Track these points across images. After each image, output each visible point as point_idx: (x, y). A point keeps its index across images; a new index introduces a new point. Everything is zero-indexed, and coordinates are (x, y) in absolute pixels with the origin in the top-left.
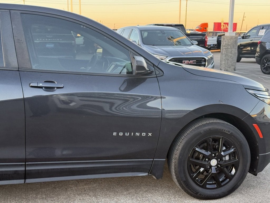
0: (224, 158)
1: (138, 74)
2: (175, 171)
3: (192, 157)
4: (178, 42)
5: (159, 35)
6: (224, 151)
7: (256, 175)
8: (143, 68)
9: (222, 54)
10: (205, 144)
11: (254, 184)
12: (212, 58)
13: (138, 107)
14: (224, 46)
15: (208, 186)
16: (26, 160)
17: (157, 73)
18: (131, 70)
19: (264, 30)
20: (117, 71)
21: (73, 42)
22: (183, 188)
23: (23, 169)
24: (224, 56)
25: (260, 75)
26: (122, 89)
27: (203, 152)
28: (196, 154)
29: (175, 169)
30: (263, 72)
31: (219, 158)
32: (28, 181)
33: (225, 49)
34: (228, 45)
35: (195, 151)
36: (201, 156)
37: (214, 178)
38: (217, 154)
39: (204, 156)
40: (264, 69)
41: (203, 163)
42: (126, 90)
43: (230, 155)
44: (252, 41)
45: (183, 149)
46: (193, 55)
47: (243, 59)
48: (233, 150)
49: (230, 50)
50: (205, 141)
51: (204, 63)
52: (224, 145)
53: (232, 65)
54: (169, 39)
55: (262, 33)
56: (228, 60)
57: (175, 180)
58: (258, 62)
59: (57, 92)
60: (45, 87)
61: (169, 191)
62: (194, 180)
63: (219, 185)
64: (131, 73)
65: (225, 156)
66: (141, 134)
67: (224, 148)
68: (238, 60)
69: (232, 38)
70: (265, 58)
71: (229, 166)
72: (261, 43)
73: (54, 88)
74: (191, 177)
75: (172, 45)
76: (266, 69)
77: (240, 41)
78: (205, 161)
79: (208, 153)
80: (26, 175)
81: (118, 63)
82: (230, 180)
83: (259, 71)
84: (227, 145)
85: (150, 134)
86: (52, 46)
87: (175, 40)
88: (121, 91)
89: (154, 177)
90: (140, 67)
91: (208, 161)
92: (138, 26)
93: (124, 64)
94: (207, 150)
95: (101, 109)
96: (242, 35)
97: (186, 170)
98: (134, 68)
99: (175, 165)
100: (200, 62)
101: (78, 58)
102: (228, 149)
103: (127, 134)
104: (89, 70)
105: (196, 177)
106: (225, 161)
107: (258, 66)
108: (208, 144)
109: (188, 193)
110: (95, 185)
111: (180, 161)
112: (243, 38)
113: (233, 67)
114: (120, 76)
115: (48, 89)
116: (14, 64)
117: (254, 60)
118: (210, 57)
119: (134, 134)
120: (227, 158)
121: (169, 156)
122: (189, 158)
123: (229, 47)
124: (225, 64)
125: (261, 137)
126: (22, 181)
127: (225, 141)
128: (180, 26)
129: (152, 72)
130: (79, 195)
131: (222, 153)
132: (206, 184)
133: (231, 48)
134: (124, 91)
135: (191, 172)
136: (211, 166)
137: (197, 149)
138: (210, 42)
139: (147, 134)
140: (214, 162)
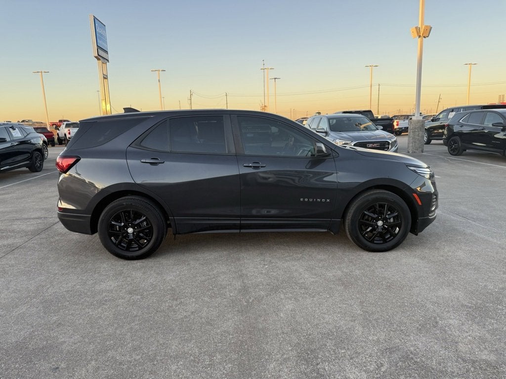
0: (389, 221)
1: (318, 156)
2: (349, 229)
3: (363, 219)
4: (364, 127)
5: (345, 122)
6: (389, 215)
7: (417, 235)
8: (322, 151)
9: (409, 137)
10: (372, 209)
11: (417, 243)
12: (395, 141)
13: (316, 180)
14: (412, 130)
15: (375, 242)
16: (241, 216)
17: (334, 155)
18: (314, 153)
19: (454, 113)
20: (304, 155)
21: (270, 131)
22: (355, 242)
23: (239, 222)
24: (411, 138)
25: (448, 156)
26: (308, 167)
27: (372, 215)
28: (367, 217)
29: (348, 227)
30: (450, 153)
31: (385, 220)
32: (242, 231)
33: (413, 132)
34: (415, 128)
35: (365, 215)
36: (370, 219)
37: (381, 235)
38: (383, 217)
39: (373, 218)
40: (451, 150)
41: (371, 223)
42: (310, 168)
43: (394, 218)
44: (442, 124)
45: (355, 212)
46: (377, 139)
47: (433, 142)
48: (396, 214)
49: (417, 133)
50: (373, 207)
51: (388, 146)
52: (389, 210)
53: (419, 148)
54: (356, 125)
55: (452, 115)
56: (415, 142)
57: (349, 236)
58: (445, 144)
59: (262, 170)
60: (254, 167)
61: (349, 250)
62: (364, 236)
63: (385, 241)
64: (314, 155)
65: (390, 219)
66: (321, 200)
67: (389, 213)
68: (428, 142)
69: (419, 121)
70: (452, 140)
71: (393, 227)
72: (448, 125)
73: (259, 167)
74: (361, 234)
75: (359, 130)
76: (453, 150)
77: (430, 124)
78: (373, 221)
79: (376, 216)
80: (241, 227)
81: (306, 149)
82: (394, 238)
83: (446, 153)
84: (391, 210)
85: (328, 200)
86: (252, 135)
87: (362, 126)
88: (306, 168)
89: (332, 233)
90: (320, 151)
91: (375, 222)
92: (327, 115)
93: (309, 149)
94: (374, 214)
95: (293, 180)
96: (432, 118)
97: (358, 229)
98: (316, 152)
99: (348, 225)
100: (384, 145)
101: (273, 145)
102: (392, 213)
103: (311, 200)
104: (283, 154)
105: (365, 234)
106: (390, 223)
107: (446, 148)
108: (375, 209)
109: (359, 246)
110: (288, 239)
111: (352, 221)
112: (433, 121)
113: (421, 149)
114: (306, 157)
115: (255, 167)
116: (233, 151)
117: (442, 142)
118: (393, 140)
119: (316, 200)
120: (392, 220)
121: (344, 217)
122: (360, 219)
123: (417, 130)
124: (412, 146)
125: (420, 204)
126: (238, 231)
127: (390, 207)
128: (367, 113)
129: (330, 154)
130: (276, 245)
131: (387, 216)
132: (373, 240)
133: (418, 131)
134: (309, 168)
135: (361, 230)
136: (378, 226)
137: (366, 212)
138: (402, 125)
139: (326, 200)
140: (380, 223)
